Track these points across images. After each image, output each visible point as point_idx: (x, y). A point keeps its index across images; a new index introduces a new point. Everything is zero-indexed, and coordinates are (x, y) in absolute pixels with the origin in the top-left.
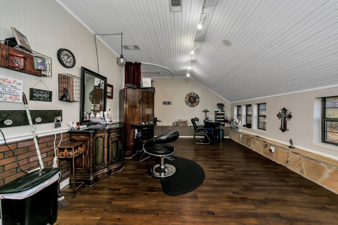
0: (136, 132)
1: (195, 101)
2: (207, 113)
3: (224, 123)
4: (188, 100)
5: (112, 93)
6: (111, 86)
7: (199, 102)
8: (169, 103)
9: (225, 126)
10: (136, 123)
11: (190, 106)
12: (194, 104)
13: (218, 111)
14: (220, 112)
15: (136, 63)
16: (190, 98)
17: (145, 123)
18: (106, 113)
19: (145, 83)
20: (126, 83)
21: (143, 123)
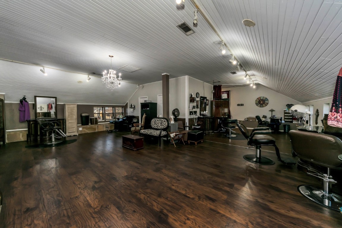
0: (219, 121)
1: (264, 103)
2: (273, 112)
3: (292, 120)
4: (258, 102)
5: (208, 103)
6: (208, 100)
7: (268, 103)
8: (242, 105)
9: (294, 122)
10: (219, 116)
11: (260, 107)
12: (264, 105)
13: (286, 111)
14: (287, 111)
15: (219, 85)
16: (259, 100)
17: (223, 116)
18: (206, 112)
19: (223, 96)
20: (214, 98)
21: (222, 117)
